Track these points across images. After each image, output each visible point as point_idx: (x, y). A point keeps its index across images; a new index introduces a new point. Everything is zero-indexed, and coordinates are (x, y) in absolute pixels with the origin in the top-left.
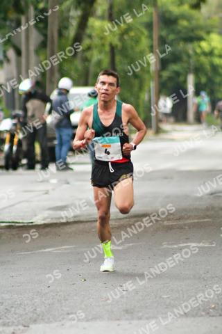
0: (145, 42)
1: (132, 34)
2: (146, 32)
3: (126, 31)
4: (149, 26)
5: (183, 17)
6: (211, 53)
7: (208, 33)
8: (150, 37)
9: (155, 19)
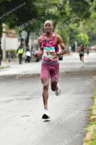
0: (66, 35)
1: (63, 33)
2: (66, 33)
3: (62, 32)
4: (67, 31)
5: (75, 29)
6: (80, 37)
7: (80, 32)
8: (68, 34)
9: (69, 29)
